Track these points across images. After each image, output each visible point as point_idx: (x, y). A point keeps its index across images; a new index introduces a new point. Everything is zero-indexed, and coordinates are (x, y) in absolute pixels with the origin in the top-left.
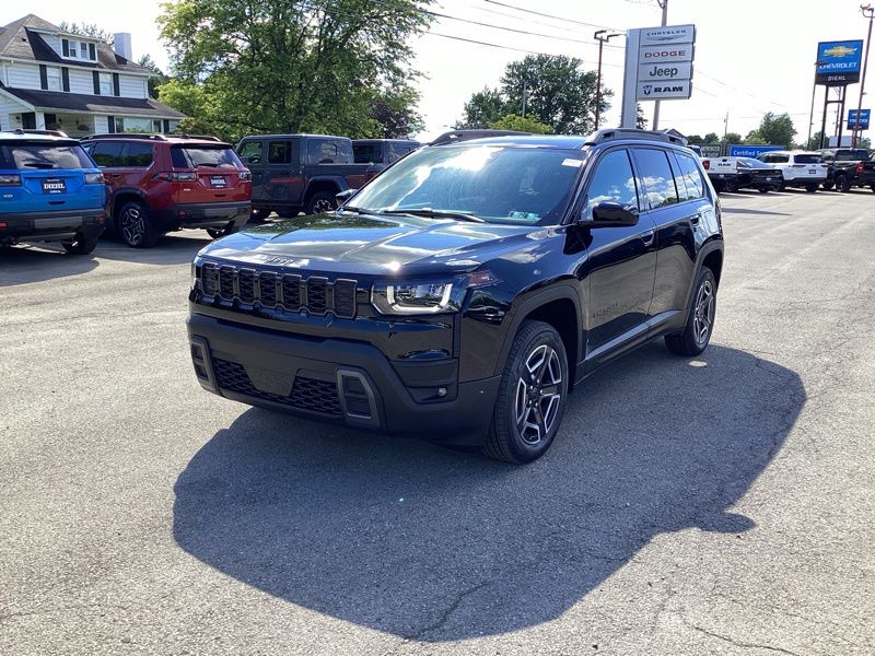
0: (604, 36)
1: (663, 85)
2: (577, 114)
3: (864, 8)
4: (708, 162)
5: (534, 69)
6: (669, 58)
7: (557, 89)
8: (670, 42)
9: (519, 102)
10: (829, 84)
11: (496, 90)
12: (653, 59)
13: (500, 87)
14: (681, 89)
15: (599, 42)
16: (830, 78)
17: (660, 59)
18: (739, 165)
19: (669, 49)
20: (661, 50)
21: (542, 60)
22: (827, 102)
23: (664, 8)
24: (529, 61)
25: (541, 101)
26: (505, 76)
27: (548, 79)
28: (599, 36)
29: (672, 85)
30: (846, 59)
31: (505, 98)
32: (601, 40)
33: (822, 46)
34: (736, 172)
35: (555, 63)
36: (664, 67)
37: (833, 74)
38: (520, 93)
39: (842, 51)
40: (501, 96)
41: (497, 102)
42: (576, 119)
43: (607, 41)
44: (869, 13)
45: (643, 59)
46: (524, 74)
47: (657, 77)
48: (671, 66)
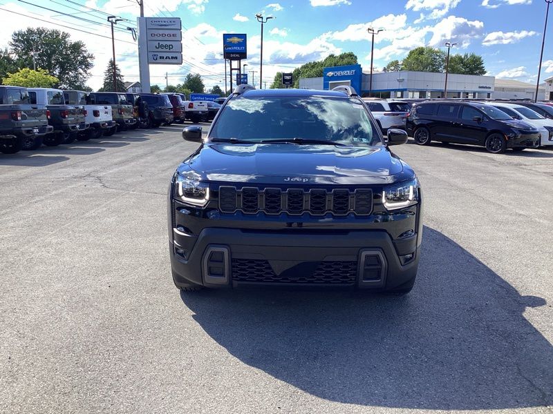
0: (114, 20)
1: (165, 55)
2: (70, 70)
3: (258, 16)
4: (192, 104)
5: (35, 37)
6: (166, 38)
7: (54, 52)
8: (166, 27)
9: (26, 60)
10: (232, 59)
11: (6, 50)
12: (156, 38)
13: (10, 49)
14: (176, 58)
15: (110, 24)
16: (232, 56)
17: (161, 38)
18: (208, 106)
19: (167, 32)
20: (161, 32)
21: (40, 32)
22: (231, 69)
23: (141, 5)
24: (30, 32)
25: (43, 61)
26: (12, 41)
27: (47, 45)
28: (110, 19)
29: (170, 55)
30: (239, 44)
31: (14, 57)
32: (112, 23)
33: (226, 36)
34: (207, 110)
35: (50, 34)
36: (164, 43)
37: (233, 53)
38: (26, 53)
39: (236, 40)
40: (11, 56)
41: (9, 60)
42: (70, 73)
43: (116, 23)
44: (260, 20)
45: (149, 38)
46: (28, 40)
47: (160, 49)
48: (168, 43)
